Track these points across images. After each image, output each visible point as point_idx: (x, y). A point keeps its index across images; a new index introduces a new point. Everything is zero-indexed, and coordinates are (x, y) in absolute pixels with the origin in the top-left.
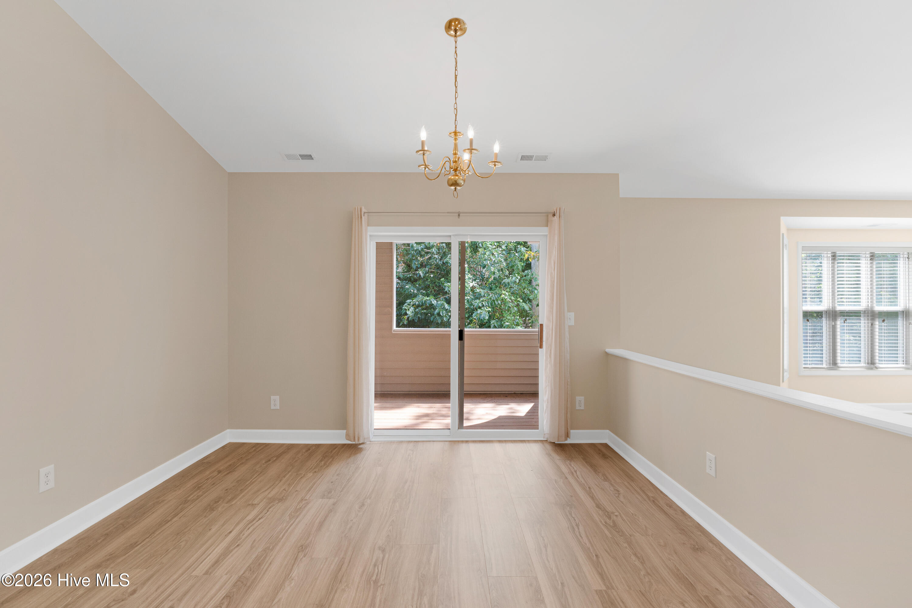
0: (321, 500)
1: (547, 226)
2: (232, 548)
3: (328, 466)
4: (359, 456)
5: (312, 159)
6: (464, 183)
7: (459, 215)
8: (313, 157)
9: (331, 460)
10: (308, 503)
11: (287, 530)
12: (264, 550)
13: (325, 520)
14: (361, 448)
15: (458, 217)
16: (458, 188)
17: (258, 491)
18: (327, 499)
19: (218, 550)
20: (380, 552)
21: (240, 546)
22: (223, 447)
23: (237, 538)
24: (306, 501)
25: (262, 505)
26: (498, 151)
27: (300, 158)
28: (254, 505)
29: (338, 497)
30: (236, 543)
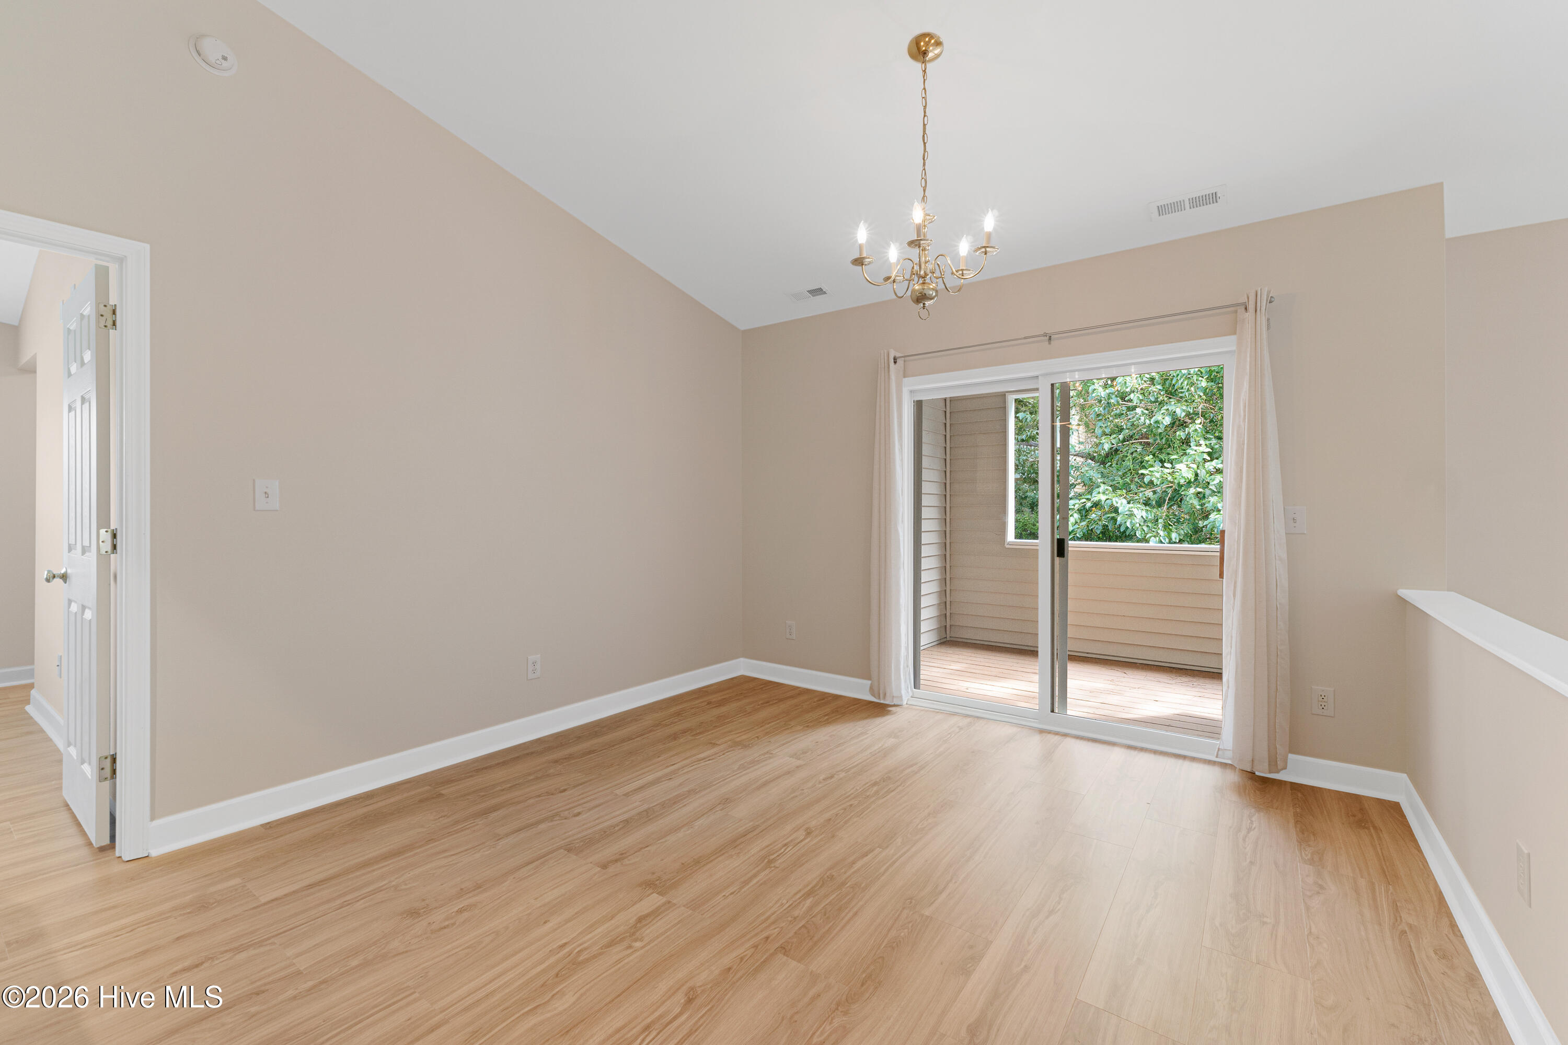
0: (788, 758)
1: (1235, 333)
2: (663, 779)
3: (828, 723)
4: (879, 720)
5: (825, 293)
6: (935, 293)
7: (1050, 338)
8: (824, 290)
9: (840, 716)
10: (770, 758)
11: (725, 779)
12: (689, 791)
13: (772, 781)
14: (890, 711)
15: (1048, 343)
16: (927, 303)
17: (730, 732)
18: (796, 759)
19: (650, 778)
20: (804, 833)
21: (672, 780)
22: (732, 679)
23: (674, 772)
24: (771, 755)
25: (722, 747)
26: (992, 228)
27: (811, 296)
28: (715, 745)
29: (810, 760)
30: (669, 777)
